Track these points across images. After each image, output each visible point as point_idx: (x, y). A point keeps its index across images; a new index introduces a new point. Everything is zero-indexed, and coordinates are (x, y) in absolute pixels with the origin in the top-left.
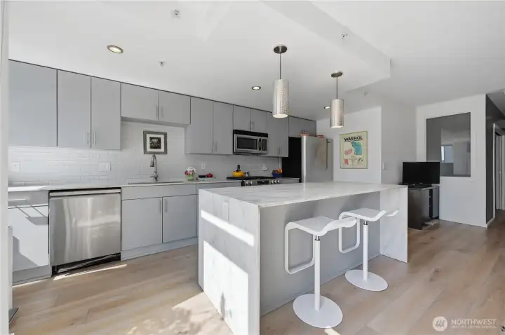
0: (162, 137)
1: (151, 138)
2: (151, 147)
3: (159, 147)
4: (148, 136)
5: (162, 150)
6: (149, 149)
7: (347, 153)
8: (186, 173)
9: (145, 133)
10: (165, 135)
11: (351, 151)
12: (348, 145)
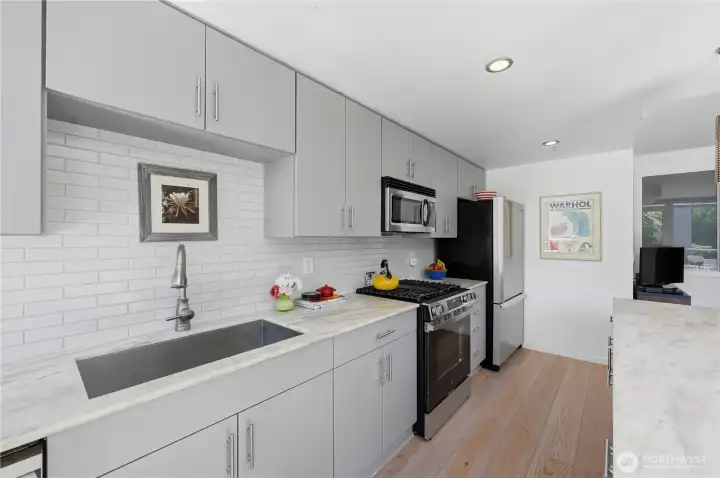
0: (202, 187)
1: (168, 190)
2: (168, 218)
3: (194, 218)
4: (157, 182)
5: (203, 226)
6: (158, 225)
7: (555, 231)
8: (274, 292)
9: (145, 173)
10: (213, 180)
11: (566, 228)
12: (557, 217)
